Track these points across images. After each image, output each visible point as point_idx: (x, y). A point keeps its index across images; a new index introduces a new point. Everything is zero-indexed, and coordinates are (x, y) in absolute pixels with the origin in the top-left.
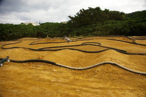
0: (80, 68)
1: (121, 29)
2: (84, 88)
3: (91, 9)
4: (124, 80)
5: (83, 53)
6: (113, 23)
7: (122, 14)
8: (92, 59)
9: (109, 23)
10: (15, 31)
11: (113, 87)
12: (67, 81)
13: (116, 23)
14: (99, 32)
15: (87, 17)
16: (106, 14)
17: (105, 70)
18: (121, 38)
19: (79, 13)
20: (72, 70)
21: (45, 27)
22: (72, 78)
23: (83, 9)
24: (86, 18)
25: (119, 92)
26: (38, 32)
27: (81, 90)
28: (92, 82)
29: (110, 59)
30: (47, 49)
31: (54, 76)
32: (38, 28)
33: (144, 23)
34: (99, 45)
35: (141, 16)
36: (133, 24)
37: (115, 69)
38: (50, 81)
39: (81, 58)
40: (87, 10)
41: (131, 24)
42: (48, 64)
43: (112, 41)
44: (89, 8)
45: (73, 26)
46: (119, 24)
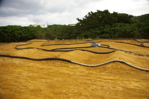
0: (93, 65)
1: (130, 33)
2: (98, 79)
3: (99, 12)
4: (130, 74)
5: (93, 54)
6: (121, 26)
7: (131, 16)
9: (118, 26)
10: (25, 32)
11: (121, 79)
12: (83, 74)
13: (125, 26)
14: (107, 34)
15: (96, 20)
16: (115, 17)
17: (115, 67)
18: (129, 41)
19: (88, 16)
20: (86, 67)
21: (53, 29)
22: (87, 72)
23: (92, 12)
24: (94, 21)
25: (126, 82)
26: (47, 34)
27: (96, 80)
28: (104, 75)
29: (118, 58)
30: (59, 50)
31: (71, 71)
32: (46, 30)
34: (108, 47)
37: (123, 66)
38: (69, 74)
39: (92, 58)
40: (96, 13)
41: (139, 27)
42: (64, 62)
43: (120, 43)
44: (97, 10)
45: (81, 29)
46: (127, 27)
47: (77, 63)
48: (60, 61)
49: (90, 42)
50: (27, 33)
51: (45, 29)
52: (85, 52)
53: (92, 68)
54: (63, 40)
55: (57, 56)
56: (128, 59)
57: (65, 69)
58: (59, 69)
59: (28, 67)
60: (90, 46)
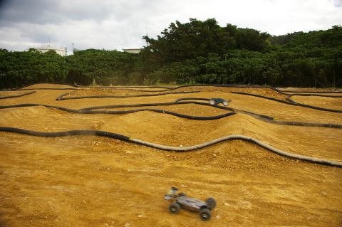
0: (181, 148)
1: (262, 71)
2: (194, 183)
3: (195, 23)
4: (268, 169)
5: (182, 121)
6: (244, 57)
7: (265, 36)
8: (202, 132)
9: (236, 57)
10: (17, 66)
11: (247, 181)
12: (158, 170)
13: (251, 57)
14: (213, 75)
15: (187, 42)
16: (230, 35)
17: (233, 151)
18: (262, 91)
19: (169, 31)
20: (165, 152)
21: (88, 59)
22: (167, 165)
23: (178, 23)
24: (183, 43)
25: (258, 188)
26: (71, 72)
27: (189, 185)
28: (207, 172)
29: (240, 131)
30: (101, 110)
31: (130, 163)
32: (70, 62)
33: (311, 59)
34: (216, 105)
35: (305, 44)
36: (288, 60)
37: (251, 149)
38: (124, 171)
39: (180, 129)
40: (187, 24)
41: (283, 60)
42: (113, 140)
43: (241, 95)
44: (192, 19)
45: (153, 60)
46: (257, 60)
47: (143, 142)
48: (103, 138)
49: (173, 91)
50: (20, 68)
51: (67, 59)
52: (164, 115)
53: (180, 155)
54: (111, 86)
55: (96, 125)
56: (261, 132)
57: (114, 159)
58: (99, 157)
59: (21, 153)
60: (174, 101)
